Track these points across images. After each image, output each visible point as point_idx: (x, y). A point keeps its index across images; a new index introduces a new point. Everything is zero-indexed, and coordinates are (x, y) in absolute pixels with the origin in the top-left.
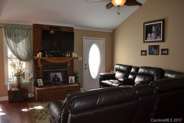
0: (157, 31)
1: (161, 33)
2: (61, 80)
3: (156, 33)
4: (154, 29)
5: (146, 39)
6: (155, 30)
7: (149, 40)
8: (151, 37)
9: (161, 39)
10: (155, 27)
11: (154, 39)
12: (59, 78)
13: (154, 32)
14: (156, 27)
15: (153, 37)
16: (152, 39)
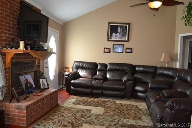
0: (122, 32)
1: (126, 34)
2: (34, 86)
3: (121, 34)
4: (119, 30)
5: (111, 38)
6: (121, 31)
7: (114, 39)
8: (116, 36)
9: (127, 40)
10: (120, 29)
11: (119, 39)
12: (31, 83)
13: (119, 32)
14: (122, 29)
15: (118, 37)
16: (117, 39)
